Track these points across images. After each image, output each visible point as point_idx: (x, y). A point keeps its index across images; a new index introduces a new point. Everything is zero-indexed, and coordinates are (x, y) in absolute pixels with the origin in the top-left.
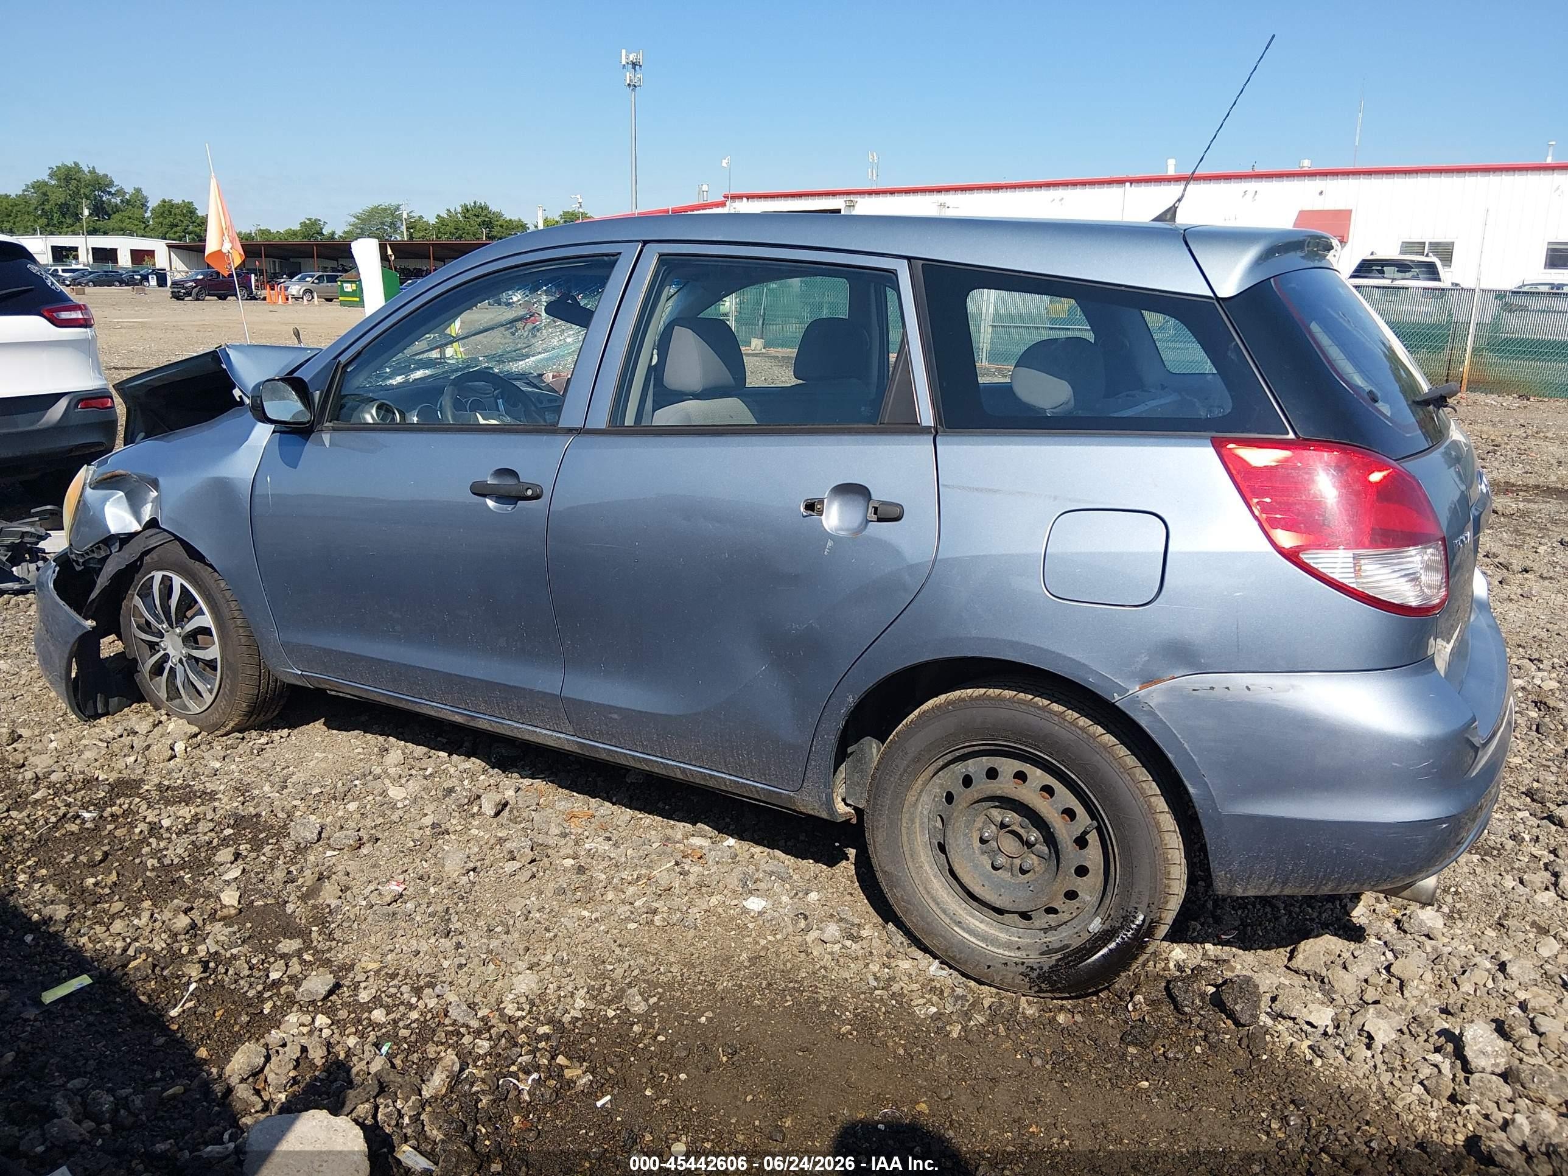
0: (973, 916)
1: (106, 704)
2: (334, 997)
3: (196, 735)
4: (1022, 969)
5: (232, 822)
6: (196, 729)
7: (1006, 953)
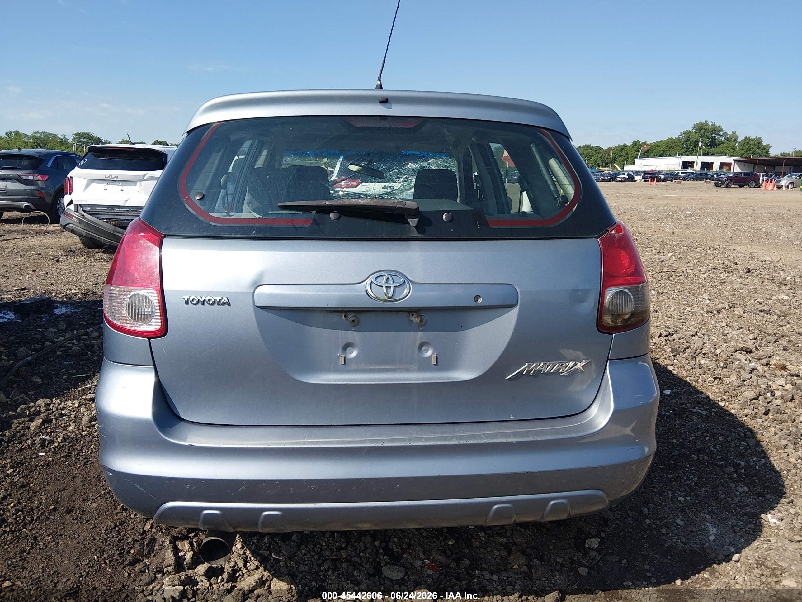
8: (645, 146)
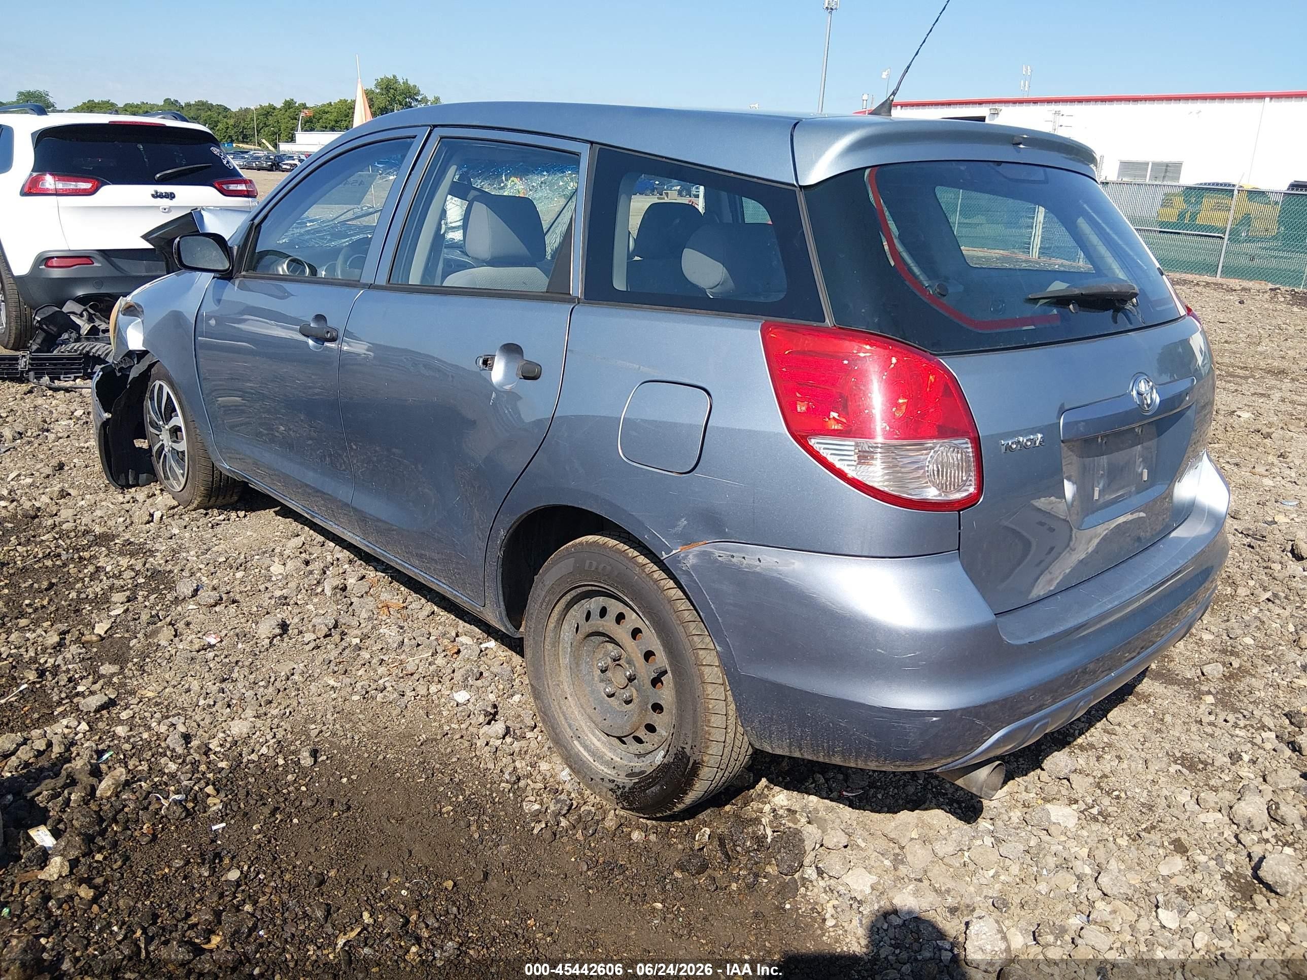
0: (594, 735)
1: (136, 478)
2: (104, 712)
3: (174, 508)
4: (612, 786)
5: (149, 574)
6: (176, 503)
7: (606, 770)
8: (306, 111)
